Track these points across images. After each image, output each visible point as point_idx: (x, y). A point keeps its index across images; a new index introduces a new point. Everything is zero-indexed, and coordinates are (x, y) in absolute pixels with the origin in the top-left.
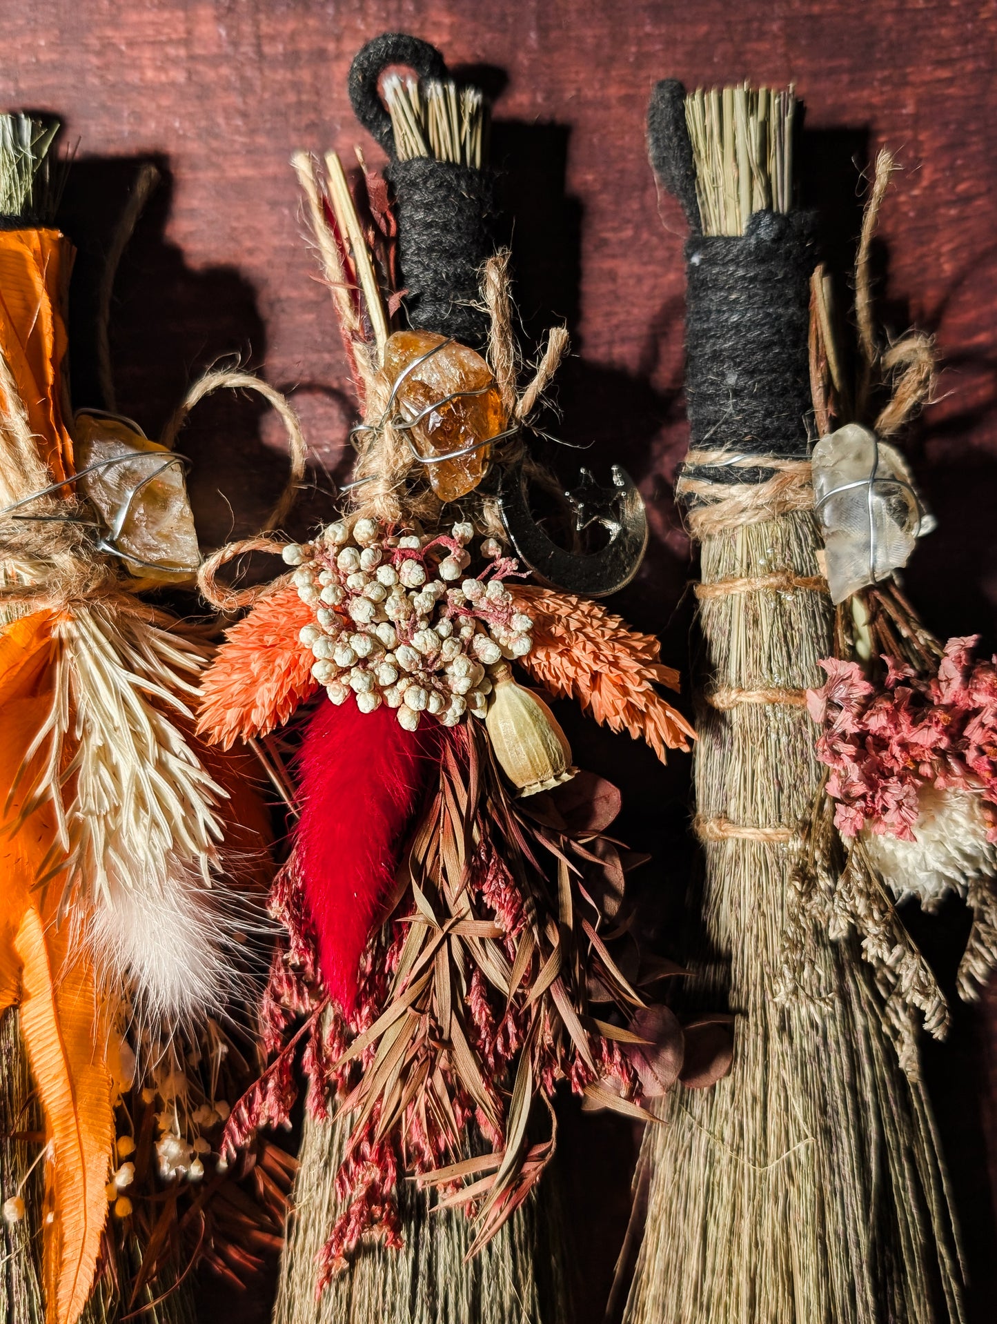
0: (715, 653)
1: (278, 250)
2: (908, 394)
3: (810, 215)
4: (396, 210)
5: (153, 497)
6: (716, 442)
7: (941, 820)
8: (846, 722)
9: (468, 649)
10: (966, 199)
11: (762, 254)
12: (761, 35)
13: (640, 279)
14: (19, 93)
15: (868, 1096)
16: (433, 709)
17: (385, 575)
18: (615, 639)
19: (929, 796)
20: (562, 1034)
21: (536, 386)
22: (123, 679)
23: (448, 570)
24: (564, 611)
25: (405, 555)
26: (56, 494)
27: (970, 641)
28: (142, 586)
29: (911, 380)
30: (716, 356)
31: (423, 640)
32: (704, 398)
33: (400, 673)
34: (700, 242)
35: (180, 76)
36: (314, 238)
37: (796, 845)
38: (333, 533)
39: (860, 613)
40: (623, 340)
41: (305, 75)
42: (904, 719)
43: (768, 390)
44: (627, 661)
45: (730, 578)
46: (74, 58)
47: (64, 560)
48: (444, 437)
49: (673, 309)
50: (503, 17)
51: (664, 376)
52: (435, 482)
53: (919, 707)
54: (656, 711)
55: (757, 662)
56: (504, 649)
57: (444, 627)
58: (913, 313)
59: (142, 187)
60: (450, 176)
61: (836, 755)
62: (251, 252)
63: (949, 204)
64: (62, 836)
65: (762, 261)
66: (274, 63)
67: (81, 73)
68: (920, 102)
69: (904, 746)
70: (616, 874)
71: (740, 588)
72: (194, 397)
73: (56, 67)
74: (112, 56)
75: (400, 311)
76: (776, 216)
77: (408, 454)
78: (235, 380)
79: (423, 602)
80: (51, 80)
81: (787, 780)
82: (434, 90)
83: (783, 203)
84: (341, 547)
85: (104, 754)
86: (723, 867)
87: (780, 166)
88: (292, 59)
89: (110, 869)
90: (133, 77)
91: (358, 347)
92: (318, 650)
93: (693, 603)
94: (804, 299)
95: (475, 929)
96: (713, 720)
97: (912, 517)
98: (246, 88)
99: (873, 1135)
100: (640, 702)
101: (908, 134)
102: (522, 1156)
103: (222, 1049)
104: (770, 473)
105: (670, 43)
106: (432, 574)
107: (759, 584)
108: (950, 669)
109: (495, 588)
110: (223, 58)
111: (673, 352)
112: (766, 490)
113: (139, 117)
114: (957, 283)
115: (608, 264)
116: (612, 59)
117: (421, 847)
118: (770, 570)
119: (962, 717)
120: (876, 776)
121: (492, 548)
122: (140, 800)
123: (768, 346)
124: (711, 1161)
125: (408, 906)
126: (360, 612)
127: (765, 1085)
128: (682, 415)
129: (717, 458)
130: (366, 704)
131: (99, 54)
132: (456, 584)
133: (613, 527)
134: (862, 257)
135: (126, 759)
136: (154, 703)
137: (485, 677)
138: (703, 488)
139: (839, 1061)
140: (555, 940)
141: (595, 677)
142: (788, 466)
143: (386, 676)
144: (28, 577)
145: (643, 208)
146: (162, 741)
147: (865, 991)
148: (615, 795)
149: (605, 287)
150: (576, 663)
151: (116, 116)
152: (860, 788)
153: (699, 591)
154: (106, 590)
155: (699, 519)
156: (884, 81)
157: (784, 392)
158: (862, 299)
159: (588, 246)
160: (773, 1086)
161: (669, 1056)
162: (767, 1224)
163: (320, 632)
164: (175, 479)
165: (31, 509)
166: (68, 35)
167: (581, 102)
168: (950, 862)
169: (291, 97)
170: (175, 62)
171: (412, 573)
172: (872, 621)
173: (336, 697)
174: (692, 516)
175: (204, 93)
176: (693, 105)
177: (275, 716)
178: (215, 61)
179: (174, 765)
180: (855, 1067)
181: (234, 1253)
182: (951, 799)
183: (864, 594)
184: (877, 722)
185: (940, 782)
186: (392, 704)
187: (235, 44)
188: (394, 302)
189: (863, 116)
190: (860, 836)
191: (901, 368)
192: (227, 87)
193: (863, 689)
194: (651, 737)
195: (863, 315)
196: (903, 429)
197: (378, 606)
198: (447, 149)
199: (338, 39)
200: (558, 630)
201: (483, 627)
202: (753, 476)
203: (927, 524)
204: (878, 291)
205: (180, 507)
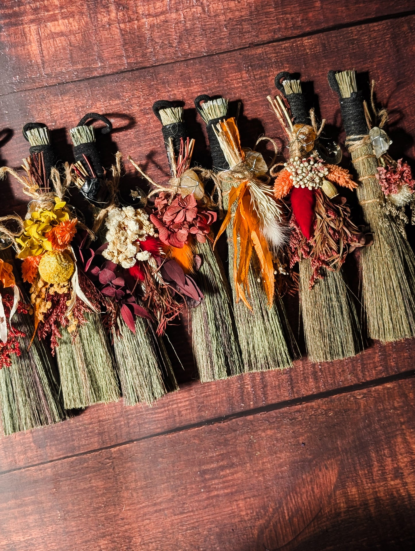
0: (358, 172)
1: (264, 114)
2: (384, 120)
3: (361, 91)
4: (289, 103)
5: (258, 160)
6: (352, 134)
7: (402, 191)
8: (383, 176)
9: (317, 175)
10: (388, 82)
11: (354, 100)
12: (345, 58)
13: (331, 107)
14: (213, 93)
15: (399, 244)
16: (314, 186)
17: (302, 165)
18: (341, 170)
19: (399, 187)
20: (346, 233)
21: (321, 129)
22: (260, 191)
23: (312, 163)
24: (332, 167)
25: (304, 161)
26: (243, 162)
27: (401, 159)
28: (257, 176)
29: (384, 117)
30: (349, 119)
31: (310, 175)
32: (348, 127)
33: (308, 181)
34: (342, 99)
35: (241, 85)
36: (274, 111)
37: (378, 200)
38: (291, 160)
39: (382, 160)
40: (330, 119)
41: (264, 81)
42: (393, 174)
43: (359, 124)
44: (344, 174)
45: (358, 158)
46: (221, 85)
47: (246, 173)
48: (307, 141)
49: (338, 111)
50: (298, 63)
51: (338, 124)
52: (306, 149)
53: (395, 172)
54: (350, 182)
55: (366, 171)
56: (324, 174)
57: (313, 172)
58: (382, 105)
59: (239, 107)
60: (298, 96)
61: (382, 182)
62: (259, 115)
63: (385, 83)
64: (258, 215)
65: (354, 101)
66: (258, 79)
67: (223, 87)
68: (377, 65)
69: (394, 179)
70: (349, 210)
71: (360, 159)
72: (257, 142)
73: (219, 87)
74: (228, 83)
75: (294, 121)
76: (355, 93)
77: (300, 145)
78: (264, 138)
79: (309, 168)
80: (218, 89)
81: (375, 191)
82: (292, 81)
83: (356, 91)
84: (293, 162)
85: (260, 203)
86: (366, 209)
87: (354, 84)
88: (261, 78)
89: (266, 220)
90: (233, 86)
91: (286, 129)
92: (294, 179)
93: (352, 164)
94: (363, 107)
95: (328, 219)
96: (360, 183)
97: (388, 141)
98: (254, 85)
99: (401, 250)
100: (348, 180)
101: (376, 71)
102: (343, 254)
103: (284, 254)
104: (362, 138)
105: (329, 62)
106: (309, 164)
107: (364, 157)
108: (399, 165)
109: (320, 164)
110: (249, 80)
111: (339, 120)
112: (362, 141)
113: (235, 94)
114: (389, 98)
115: (324, 106)
116: (319, 67)
117: (316, 209)
118: (365, 155)
119: (402, 173)
120: (389, 184)
121: (317, 158)
122: (268, 209)
123: (358, 116)
124: (373, 261)
125: (316, 218)
126: (299, 172)
127: (380, 245)
128: (344, 130)
129: (352, 137)
130: (303, 187)
131: (226, 83)
132: (313, 165)
133: (336, 152)
134: (372, 97)
135: (264, 203)
136: (266, 194)
137: (321, 179)
138: (351, 143)
139: (392, 238)
140: (341, 219)
141: (339, 177)
142: (365, 136)
143: (306, 181)
144: (240, 176)
145: (329, 94)
146: (269, 200)
147: (394, 225)
148: (345, 199)
149: (325, 110)
150: (335, 175)
151: (231, 94)
152: (387, 186)
153: (352, 162)
154: (253, 177)
155: (351, 149)
156: (370, 62)
157: (362, 123)
158: (373, 105)
159: (320, 103)
160: (381, 244)
161: (363, 239)
162: (385, 268)
163: (293, 176)
164: (261, 156)
165: (239, 165)
166: (220, 80)
167: (314, 77)
168: (405, 198)
169: (262, 85)
170: (240, 82)
171: (306, 164)
172: (384, 161)
173: (297, 187)
174: (349, 148)
175: (246, 87)
176: (337, 75)
177: (287, 192)
178: (247, 81)
179: (272, 203)
180: (395, 239)
181: (291, 291)
182: (403, 187)
183: (382, 156)
184: (388, 176)
185: (401, 184)
186: (307, 186)
187: (250, 77)
188: (292, 120)
189: (367, 69)
190: (389, 196)
191: (382, 115)
192: (250, 85)
193: (385, 171)
194: (350, 187)
195: (373, 107)
196: (384, 126)
197: (302, 170)
198: (296, 92)
199: (269, 73)
200: (332, 170)
201: (319, 172)
202: (359, 139)
203: (391, 142)
204: (375, 103)
205: (263, 161)
